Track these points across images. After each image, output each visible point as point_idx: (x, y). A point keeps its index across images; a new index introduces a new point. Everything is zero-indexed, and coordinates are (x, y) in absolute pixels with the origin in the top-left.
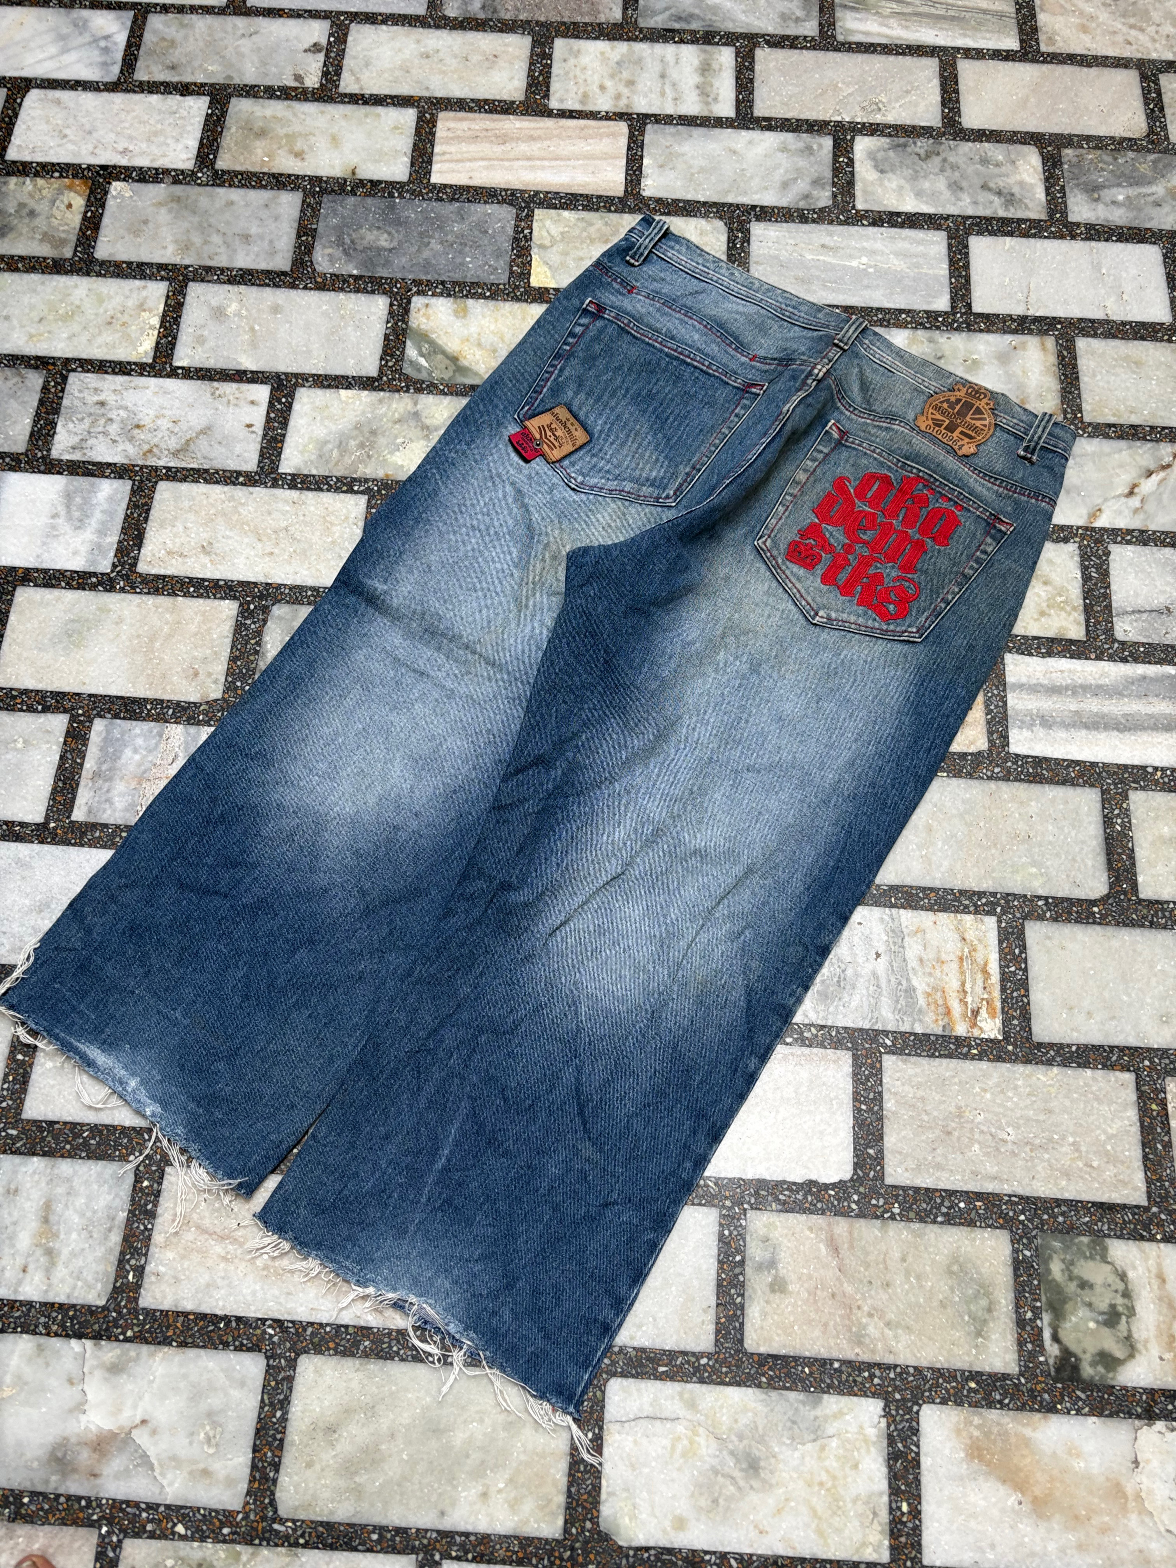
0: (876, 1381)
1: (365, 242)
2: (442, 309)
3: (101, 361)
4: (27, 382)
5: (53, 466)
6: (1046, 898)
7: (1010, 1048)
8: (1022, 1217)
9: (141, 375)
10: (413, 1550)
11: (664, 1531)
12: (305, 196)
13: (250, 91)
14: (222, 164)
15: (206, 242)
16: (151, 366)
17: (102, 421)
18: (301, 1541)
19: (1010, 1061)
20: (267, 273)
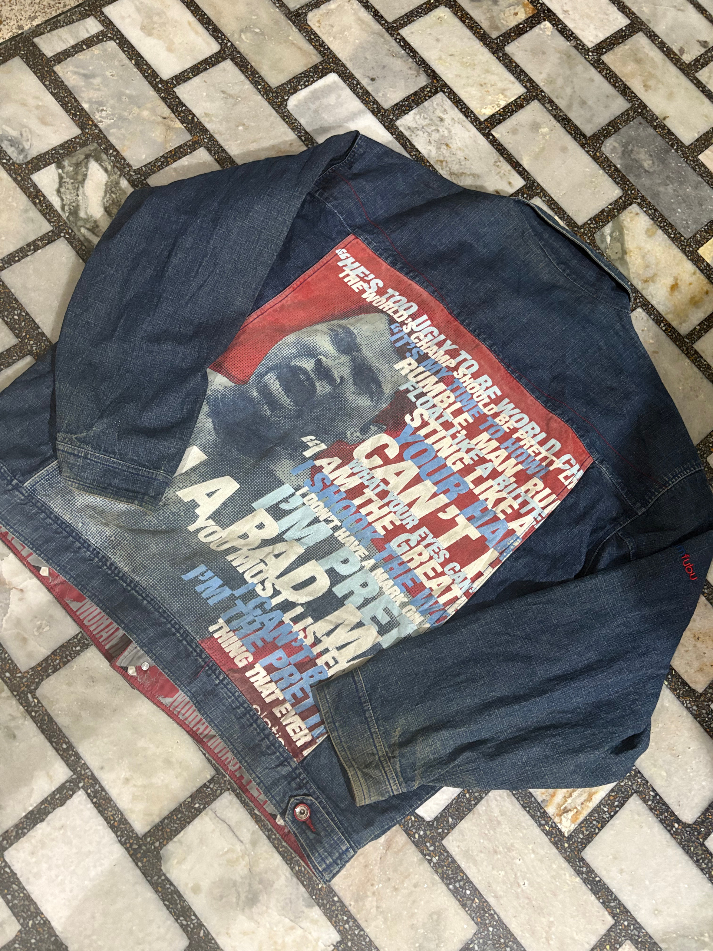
0: (347, 926)
1: (637, 157)
2: (643, 223)
3: (460, 99)
4: (418, 78)
5: (392, 127)
6: (657, 794)
7: (566, 845)
8: (491, 929)
9: (472, 123)
10: (74, 771)
11: (187, 884)
12: (631, 108)
13: (652, 36)
14: (607, 58)
15: (562, 88)
16: (481, 123)
17: (433, 128)
18: (33, 714)
19: (560, 851)
20: (576, 128)
